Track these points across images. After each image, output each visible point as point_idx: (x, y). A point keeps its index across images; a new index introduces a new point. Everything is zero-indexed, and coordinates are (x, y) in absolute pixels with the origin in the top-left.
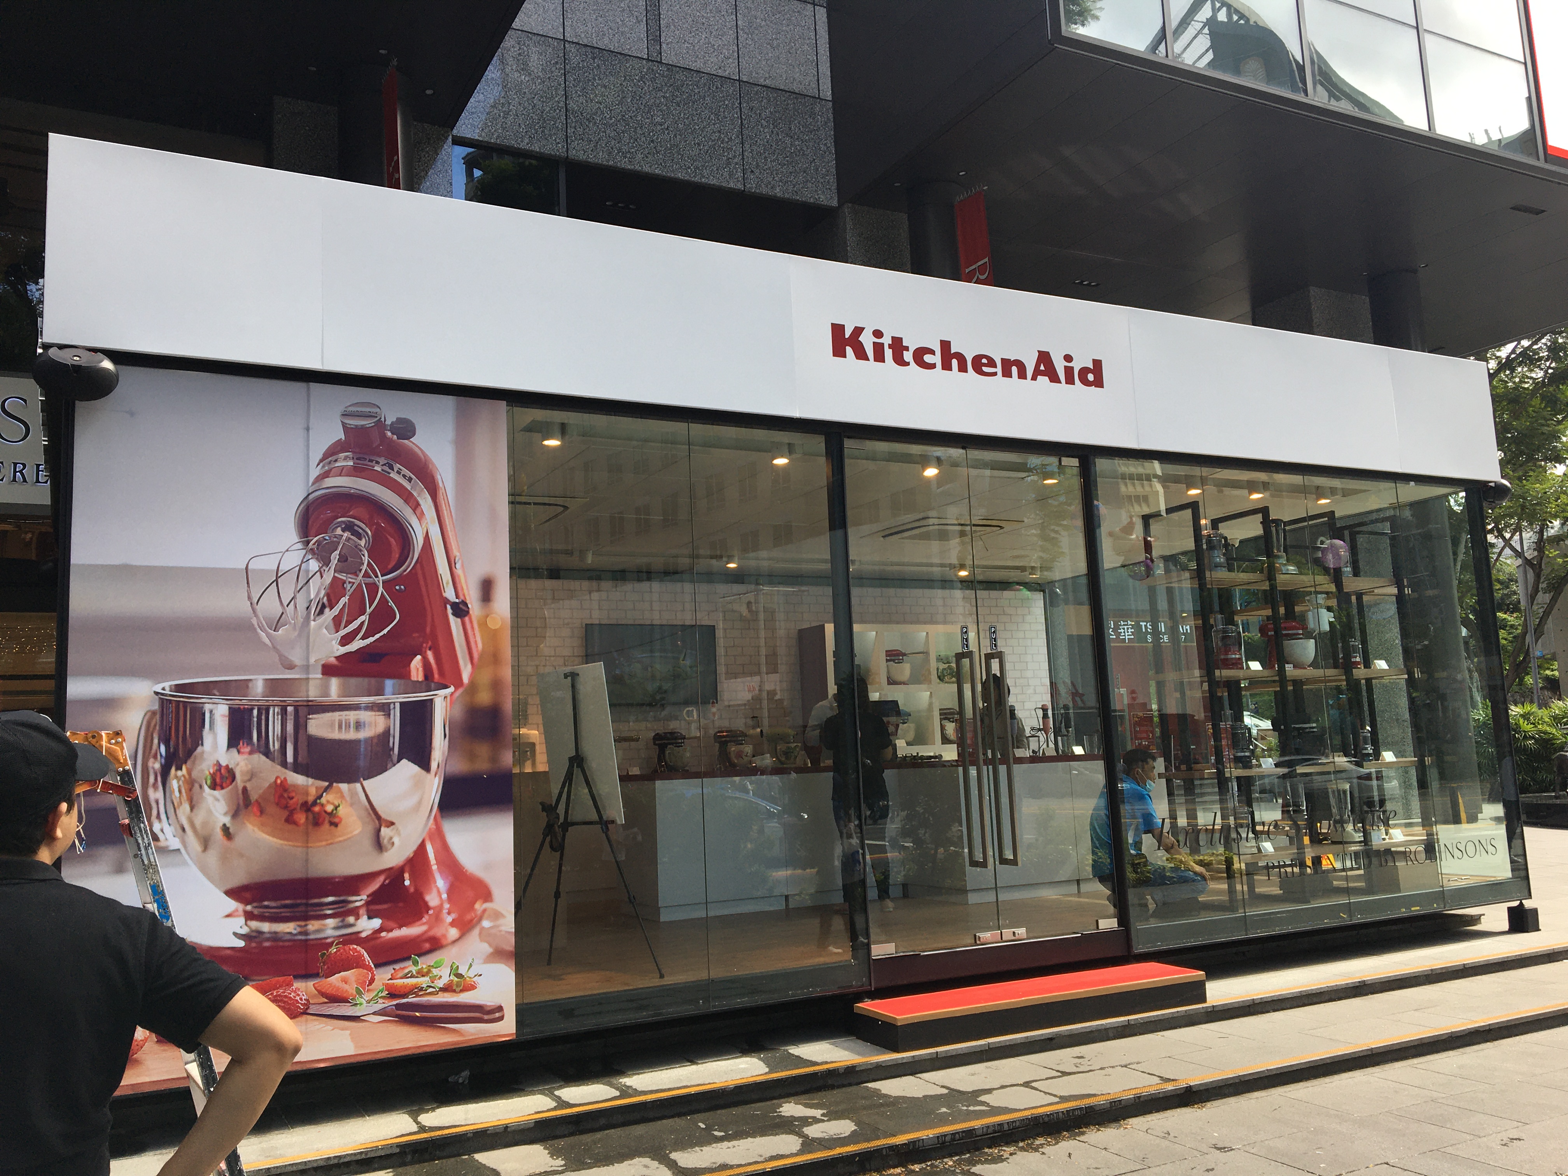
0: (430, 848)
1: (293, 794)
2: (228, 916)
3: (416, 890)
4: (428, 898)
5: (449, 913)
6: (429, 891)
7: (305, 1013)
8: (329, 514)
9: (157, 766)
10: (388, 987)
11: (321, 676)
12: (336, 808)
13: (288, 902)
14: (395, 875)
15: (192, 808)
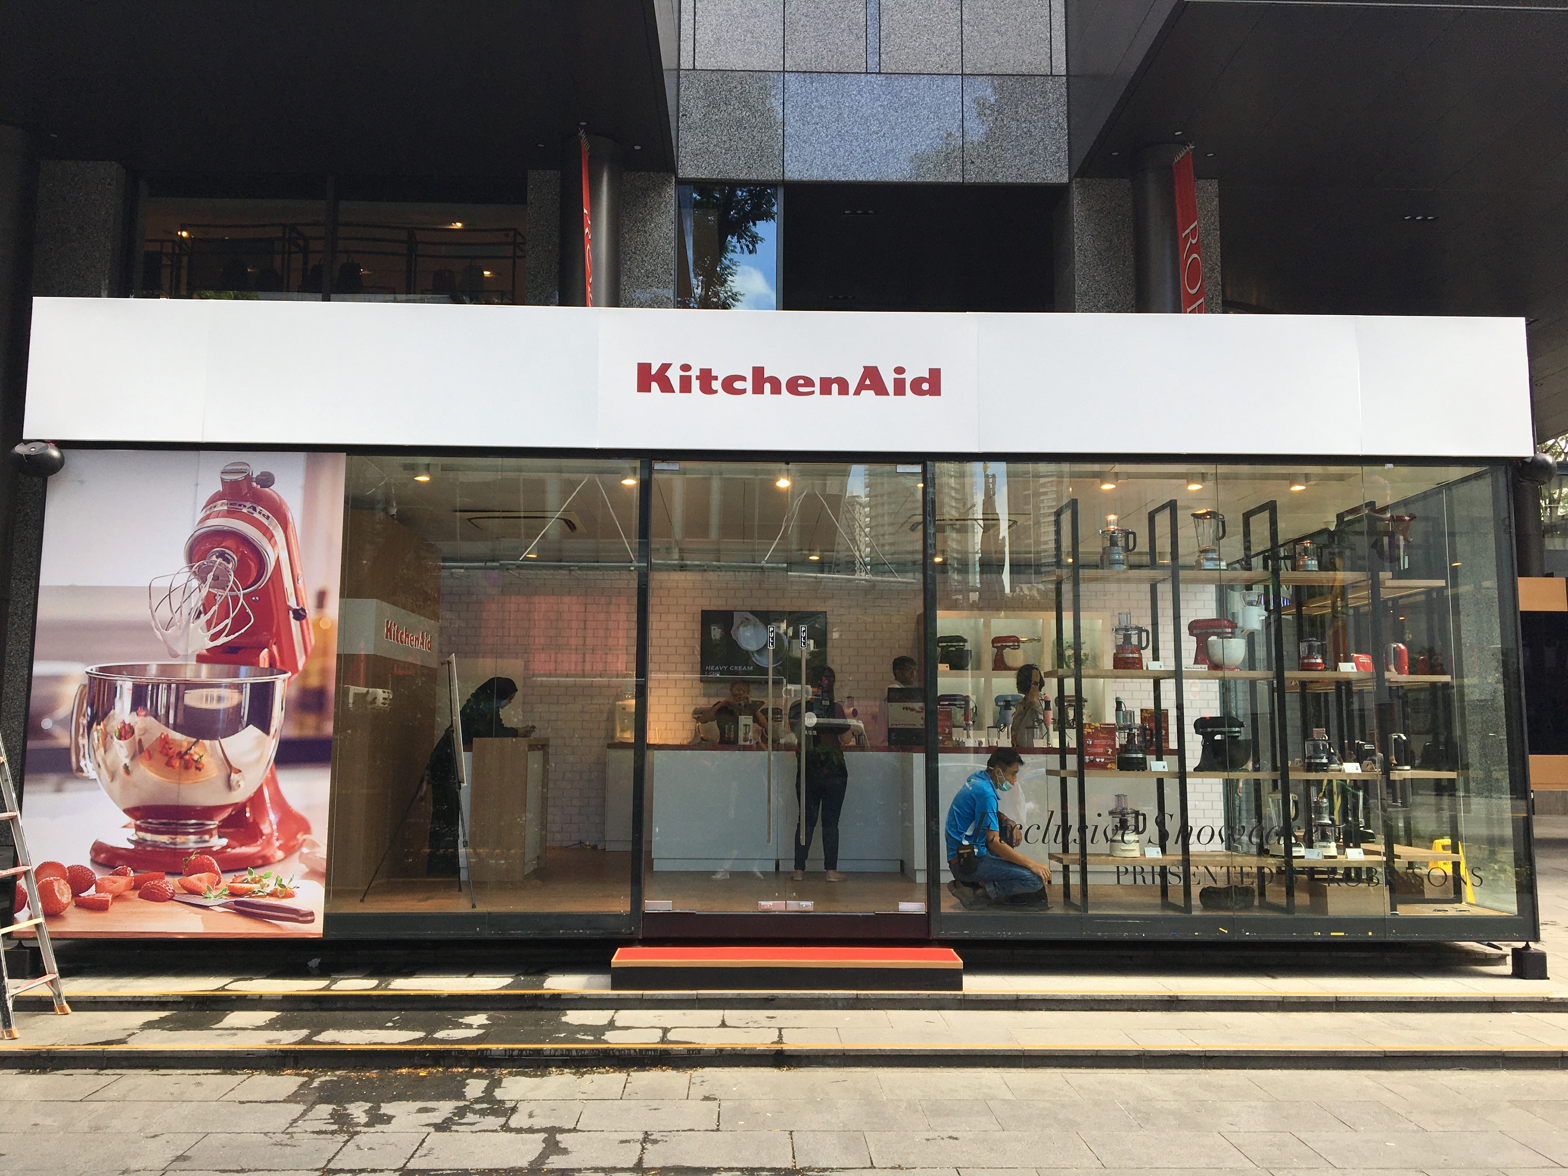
0: (266, 791)
1: (171, 746)
2: (124, 827)
3: (254, 820)
4: (262, 827)
5: (277, 840)
6: (264, 822)
7: (171, 899)
8: (208, 546)
9: (85, 722)
10: (230, 888)
11: (195, 663)
12: (201, 757)
13: (165, 821)
14: (240, 808)
15: (105, 752)
